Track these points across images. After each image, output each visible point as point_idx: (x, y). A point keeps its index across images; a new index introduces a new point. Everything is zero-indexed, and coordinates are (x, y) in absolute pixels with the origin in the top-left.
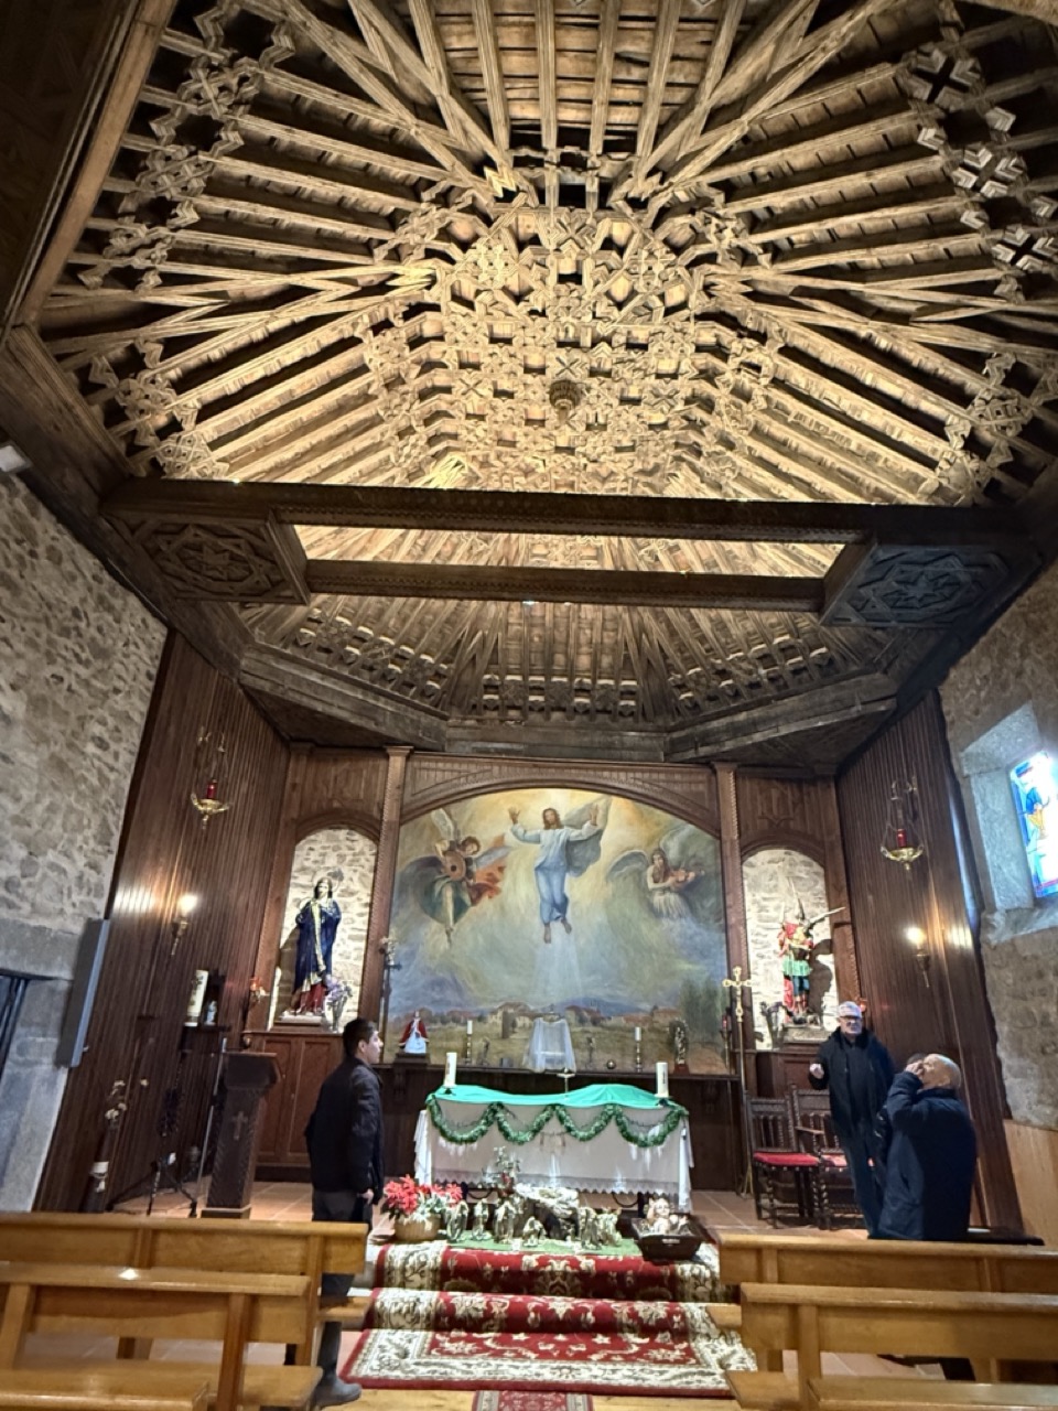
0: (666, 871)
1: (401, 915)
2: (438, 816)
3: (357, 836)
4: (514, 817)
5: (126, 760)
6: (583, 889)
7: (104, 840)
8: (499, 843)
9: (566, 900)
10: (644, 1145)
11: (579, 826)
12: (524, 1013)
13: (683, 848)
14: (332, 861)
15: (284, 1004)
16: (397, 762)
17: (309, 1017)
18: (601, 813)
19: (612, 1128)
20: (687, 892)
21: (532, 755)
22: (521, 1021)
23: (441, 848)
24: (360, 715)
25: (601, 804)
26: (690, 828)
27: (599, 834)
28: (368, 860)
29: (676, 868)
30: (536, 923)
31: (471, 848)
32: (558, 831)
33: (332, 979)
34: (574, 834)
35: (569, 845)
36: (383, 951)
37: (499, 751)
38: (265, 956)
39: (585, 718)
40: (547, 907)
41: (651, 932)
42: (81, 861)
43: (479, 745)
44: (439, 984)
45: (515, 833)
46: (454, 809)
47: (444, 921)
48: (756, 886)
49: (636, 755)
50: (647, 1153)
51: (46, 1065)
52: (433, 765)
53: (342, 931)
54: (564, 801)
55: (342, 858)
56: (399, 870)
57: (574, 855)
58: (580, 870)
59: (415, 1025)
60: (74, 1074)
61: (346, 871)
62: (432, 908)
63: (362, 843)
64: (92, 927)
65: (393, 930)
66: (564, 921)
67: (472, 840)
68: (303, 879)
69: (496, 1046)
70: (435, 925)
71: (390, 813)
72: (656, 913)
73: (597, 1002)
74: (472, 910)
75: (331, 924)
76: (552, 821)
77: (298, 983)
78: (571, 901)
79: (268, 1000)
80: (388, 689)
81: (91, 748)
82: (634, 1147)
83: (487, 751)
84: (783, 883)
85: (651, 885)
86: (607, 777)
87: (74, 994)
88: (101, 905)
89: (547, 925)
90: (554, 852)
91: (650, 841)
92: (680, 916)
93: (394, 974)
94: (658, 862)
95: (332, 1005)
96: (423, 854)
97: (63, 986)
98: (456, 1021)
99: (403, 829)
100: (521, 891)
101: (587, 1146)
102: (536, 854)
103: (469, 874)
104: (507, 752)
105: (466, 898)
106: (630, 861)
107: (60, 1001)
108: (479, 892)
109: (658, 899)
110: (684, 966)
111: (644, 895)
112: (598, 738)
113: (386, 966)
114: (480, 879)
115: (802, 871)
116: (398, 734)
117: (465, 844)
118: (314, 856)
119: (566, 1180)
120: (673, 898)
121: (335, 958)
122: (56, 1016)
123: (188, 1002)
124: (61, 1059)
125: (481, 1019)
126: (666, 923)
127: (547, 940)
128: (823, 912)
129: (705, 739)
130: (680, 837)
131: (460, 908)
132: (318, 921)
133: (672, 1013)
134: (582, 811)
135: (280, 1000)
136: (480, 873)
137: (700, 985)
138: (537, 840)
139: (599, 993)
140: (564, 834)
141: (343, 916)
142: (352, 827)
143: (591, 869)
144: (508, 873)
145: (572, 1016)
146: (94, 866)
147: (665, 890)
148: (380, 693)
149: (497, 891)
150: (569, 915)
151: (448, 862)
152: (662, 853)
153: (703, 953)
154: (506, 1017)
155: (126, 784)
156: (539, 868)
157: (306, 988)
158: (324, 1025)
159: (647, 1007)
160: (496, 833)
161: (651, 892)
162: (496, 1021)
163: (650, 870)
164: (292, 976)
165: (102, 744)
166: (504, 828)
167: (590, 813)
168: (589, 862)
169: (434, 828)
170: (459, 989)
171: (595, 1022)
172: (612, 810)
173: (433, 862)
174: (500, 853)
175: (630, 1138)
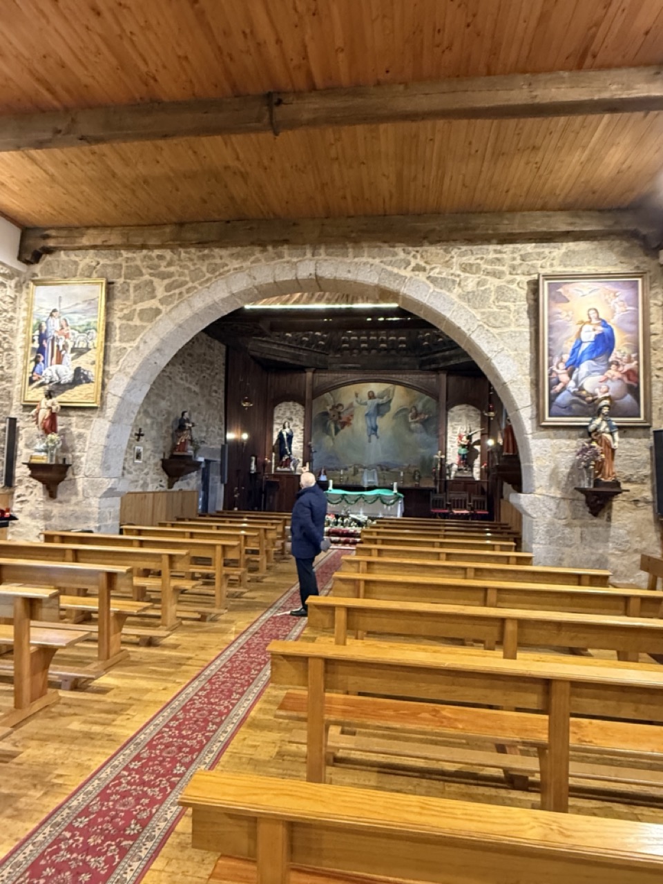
0: (416, 415)
1: (315, 434)
2: (327, 395)
3: (297, 404)
4: (357, 395)
5: (221, 394)
6: (384, 423)
7: (221, 421)
8: (351, 405)
9: (377, 427)
10: (388, 505)
11: (382, 398)
12: (362, 467)
13: (424, 406)
14: (288, 414)
15: (277, 464)
16: (309, 374)
17: (286, 469)
18: (391, 392)
19: (379, 501)
20: (424, 423)
21: (363, 369)
22: (360, 470)
23: (328, 408)
24: (293, 359)
25: (392, 389)
26: (427, 397)
27: (390, 401)
28: (301, 413)
29: (421, 414)
30: (366, 435)
31: (340, 408)
32: (374, 400)
33: (293, 457)
34: (380, 401)
35: (378, 406)
36: (310, 447)
37: (350, 368)
38: (268, 450)
39: (385, 352)
40: (370, 430)
41: (410, 438)
42: (217, 427)
43: (342, 365)
44: (330, 457)
45: (357, 401)
46: (332, 392)
47: (331, 435)
48: (453, 419)
49: (406, 367)
50: (389, 507)
51: (219, 484)
52: (324, 375)
53: (295, 440)
54: (376, 388)
55: (292, 412)
56: (313, 417)
57: (380, 409)
58: (382, 415)
59: (323, 471)
60: (225, 486)
61: (294, 417)
62: (327, 431)
63: (299, 407)
64: (223, 447)
65: (313, 440)
66: (376, 435)
67: (340, 405)
68: (278, 421)
69: (351, 478)
70: (328, 437)
71: (308, 396)
72: (411, 431)
73: (387, 463)
74: (342, 431)
75: (290, 437)
76: (371, 396)
77: (281, 458)
78: (379, 427)
79: (271, 464)
80: (304, 347)
81: (214, 394)
82: (385, 506)
83: (345, 368)
84: (464, 419)
85: (410, 420)
86: (394, 377)
87: (222, 465)
88: (223, 439)
89: (370, 436)
90: (372, 409)
91: (411, 402)
92: (421, 432)
93: (314, 455)
94: (414, 411)
95: (294, 465)
96: (321, 411)
97: (219, 463)
98: (337, 470)
99: (314, 401)
100: (360, 424)
101: (371, 505)
102: (365, 409)
103: (340, 418)
104: (354, 368)
105: (339, 427)
106: (402, 412)
107: (219, 467)
108: (344, 424)
109: (413, 426)
110: (422, 451)
111: (408, 424)
112: (391, 360)
113: (311, 451)
114: (344, 419)
115: (472, 414)
116: (308, 365)
117: (337, 407)
118: (281, 412)
119: (365, 514)
120: (418, 425)
121: (293, 449)
122: (219, 471)
123: (250, 466)
124: (222, 482)
125: (346, 469)
126: (415, 435)
127: (370, 441)
128: (479, 429)
129: (434, 361)
130: (423, 401)
131: (337, 431)
132: (285, 437)
133: (415, 467)
134: (384, 391)
135: (275, 464)
136: (344, 417)
137: (427, 457)
138: (366, 404)
139: (388, 460)
140: (376, 401)
141: (294, 434)
142: (295, 401)
143: (387, 414)
144: (355, 416)
145: (378, 468)
146: (220, 429)
147: (416, 422)
148: (300, 349)
149: (351, 424)
150: (378, 432)
151: (332, 413)
152: (415, 407)
153: (429, 446)
154: (355, 469)
155: (223, 401)
156: (367, 415)
157: (284, 460)
158: (291, 472)
159: (406, 465)
160: (350, 401)
161: (410, 423)
162: (351, 470)
163: (410, 415)
164: (278, 455)
165: (216, 392)
166: (352, 399)
167: (387, 392)
168: (386, 412)
169: (326, 401)
170: (338, 459)
171: (387, 470)
172: (396, 391)
173: (326, 414)
174: (351, 410)
175: (384, 503)
